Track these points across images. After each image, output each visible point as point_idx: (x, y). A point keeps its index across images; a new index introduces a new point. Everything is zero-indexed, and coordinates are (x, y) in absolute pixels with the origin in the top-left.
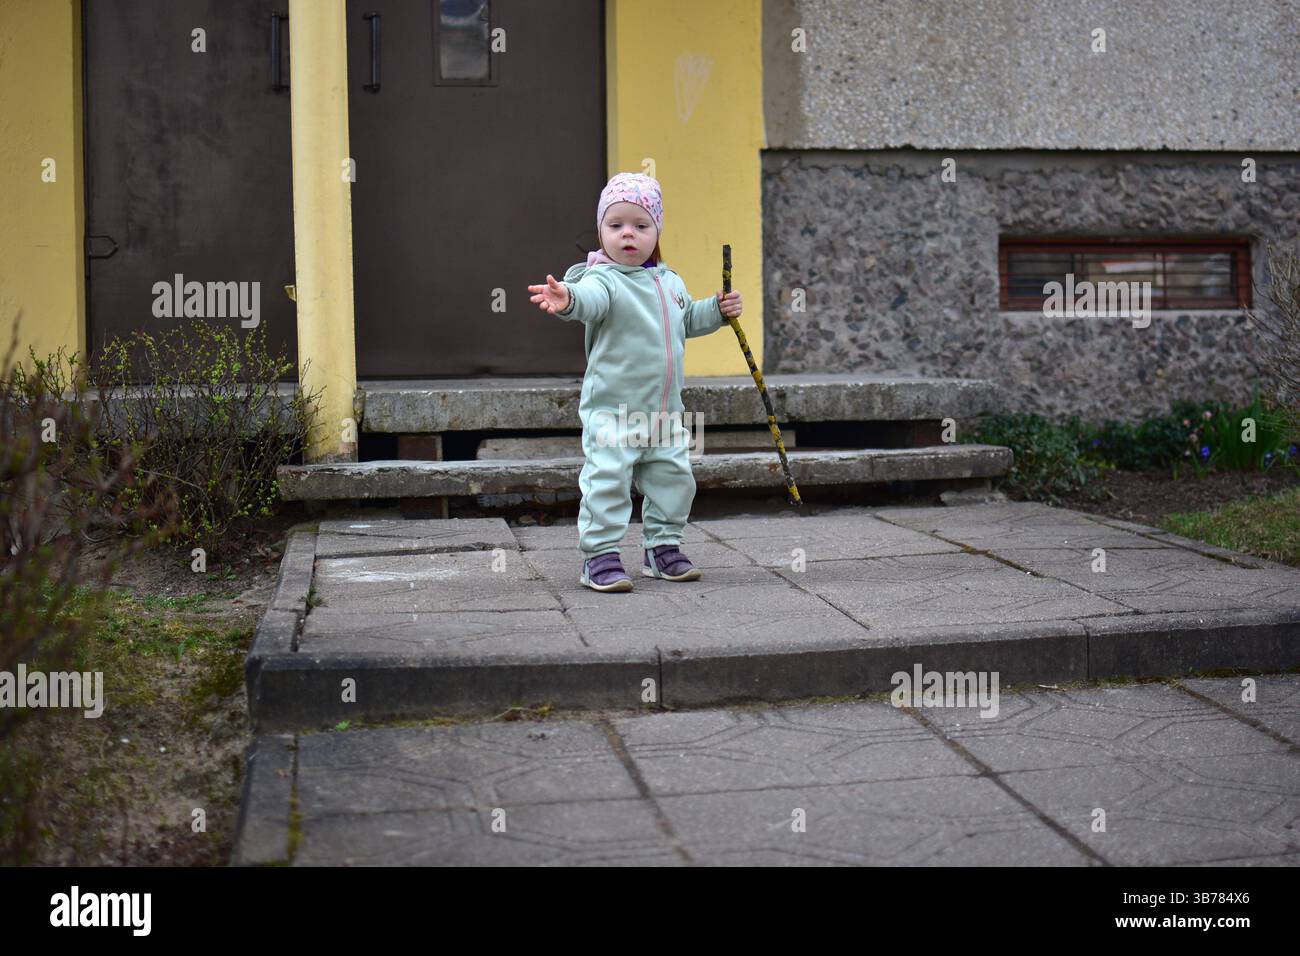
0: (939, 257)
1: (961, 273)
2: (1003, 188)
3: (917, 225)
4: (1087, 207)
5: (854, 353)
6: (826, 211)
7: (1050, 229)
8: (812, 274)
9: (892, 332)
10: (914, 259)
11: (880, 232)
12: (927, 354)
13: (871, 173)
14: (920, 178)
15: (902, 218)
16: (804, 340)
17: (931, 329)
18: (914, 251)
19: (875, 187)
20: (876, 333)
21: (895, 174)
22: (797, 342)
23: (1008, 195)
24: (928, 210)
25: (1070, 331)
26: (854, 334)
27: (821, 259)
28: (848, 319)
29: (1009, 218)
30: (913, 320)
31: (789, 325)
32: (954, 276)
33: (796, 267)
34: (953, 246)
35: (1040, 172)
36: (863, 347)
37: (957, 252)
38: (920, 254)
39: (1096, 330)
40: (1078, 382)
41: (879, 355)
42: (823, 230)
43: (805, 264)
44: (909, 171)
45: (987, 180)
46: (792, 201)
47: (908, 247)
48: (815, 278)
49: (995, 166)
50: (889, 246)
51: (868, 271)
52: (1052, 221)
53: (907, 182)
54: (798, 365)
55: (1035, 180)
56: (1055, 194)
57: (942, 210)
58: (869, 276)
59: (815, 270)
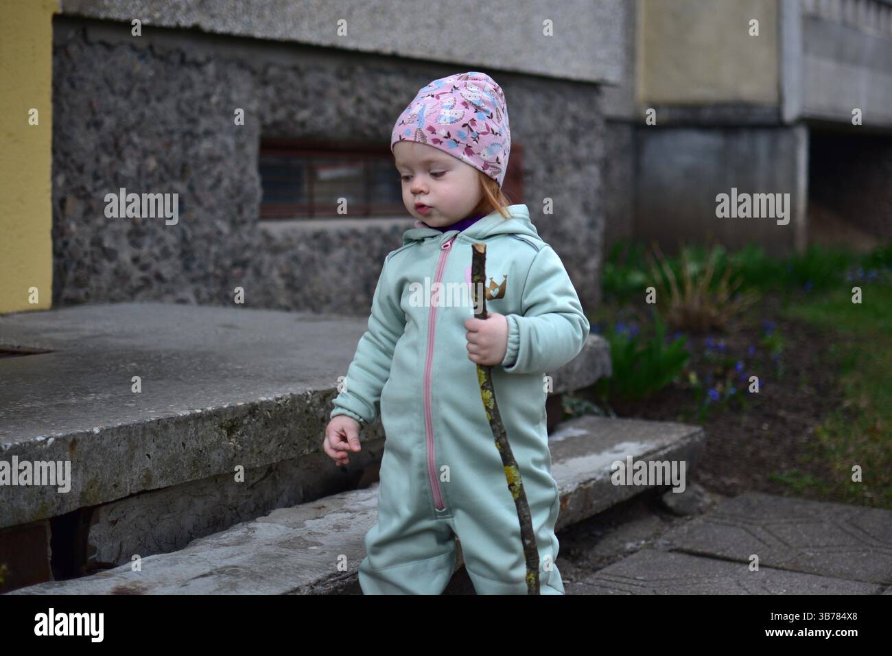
0: (213, 159)
1: (232, 179)
2: (265, 83)
3: (193, 121)
4: (331, 111)
5: (136, 274)
6: (111, 99)
7: (299, 131)
8: (96, 177)
9: (172, 249)
10: (191, 162)
11: (161, 129)
12: (201, 273)
13: (154, 55)
14: (198, 65)
15: (181, 113)
16: (87, 261)
17: (204, 244)
18: (191, 152)
19: (157, 72)
20: (156, 250)
21: (175, 58)
22: (80, 264)
23: (270, 91)
24: (204, 104)
25: (316, 243)
26: (136, 252)
27: (105, 160)
28: (130, 234)
29: (269, 119)
30: (189, 234)
31: (72, 242)
32: (226, 183)
33: (81, 169)
34: (225, 147)
35: (295, 69)
36: (144, 268)
37: (229, 154)
38: (196, 156)
39: (336, 240)
40: (322, 298)
41: (159, 277)
42: (109, 122)
43: (90, 166)
44: (189, 57)
45: (254, 73)
46: (78, 84)
47: (185, 148)
48: (101, 182)
49: (260, 59)
50: (169, 145)
51: (150, 175)
52: (303, 124)
53: (186, 70)
54: (82, 292)
55: (291, 76)
56: (305, 93)
57: (218, 104)
58: (150, 181)
59: (100, 173)
